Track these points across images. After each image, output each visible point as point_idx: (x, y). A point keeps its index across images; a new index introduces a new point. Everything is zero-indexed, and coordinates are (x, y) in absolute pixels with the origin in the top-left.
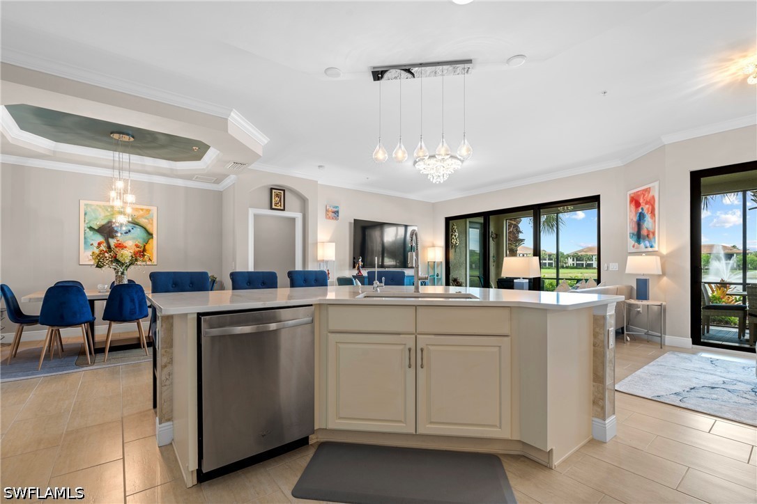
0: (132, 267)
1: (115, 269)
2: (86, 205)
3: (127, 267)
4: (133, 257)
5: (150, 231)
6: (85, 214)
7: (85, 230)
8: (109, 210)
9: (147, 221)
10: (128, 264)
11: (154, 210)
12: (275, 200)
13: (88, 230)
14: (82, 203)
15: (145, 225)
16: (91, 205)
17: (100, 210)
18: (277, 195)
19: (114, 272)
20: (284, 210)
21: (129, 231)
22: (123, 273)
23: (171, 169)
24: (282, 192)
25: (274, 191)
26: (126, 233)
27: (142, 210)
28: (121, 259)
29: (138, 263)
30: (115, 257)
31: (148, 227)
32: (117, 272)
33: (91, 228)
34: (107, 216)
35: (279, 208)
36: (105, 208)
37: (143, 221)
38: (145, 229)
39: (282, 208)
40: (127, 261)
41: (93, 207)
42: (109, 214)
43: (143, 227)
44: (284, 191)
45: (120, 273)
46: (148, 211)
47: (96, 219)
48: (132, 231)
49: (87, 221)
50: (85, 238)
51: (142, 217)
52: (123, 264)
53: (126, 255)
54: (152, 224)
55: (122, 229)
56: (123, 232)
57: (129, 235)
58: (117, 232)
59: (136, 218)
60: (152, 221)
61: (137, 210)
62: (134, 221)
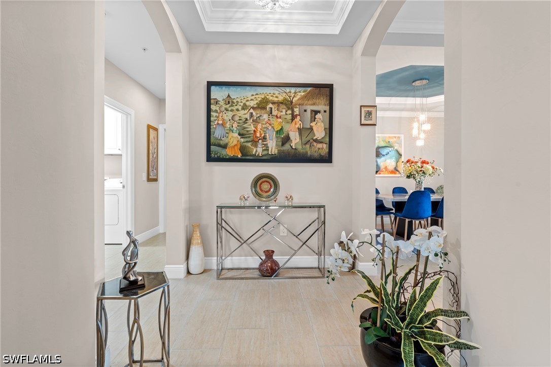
5: (400, 152)
9: (398, 145)
11: (402, 136)
15: (397, 148)
21: (388, 153)
26: (386, 154)
27: (395, 137)
38: (397, 151)
42: (377, 142)
46: (399, 137)
48: (390, 153)
51: (396, 142)
54: (401, 147)
55: (384, 152)
56: (384, 154)
57: (388, 156)
58: (381, 154)
59: (392, 144)
60: (402, 145)
61: (392, 138)
62: (391, 146)
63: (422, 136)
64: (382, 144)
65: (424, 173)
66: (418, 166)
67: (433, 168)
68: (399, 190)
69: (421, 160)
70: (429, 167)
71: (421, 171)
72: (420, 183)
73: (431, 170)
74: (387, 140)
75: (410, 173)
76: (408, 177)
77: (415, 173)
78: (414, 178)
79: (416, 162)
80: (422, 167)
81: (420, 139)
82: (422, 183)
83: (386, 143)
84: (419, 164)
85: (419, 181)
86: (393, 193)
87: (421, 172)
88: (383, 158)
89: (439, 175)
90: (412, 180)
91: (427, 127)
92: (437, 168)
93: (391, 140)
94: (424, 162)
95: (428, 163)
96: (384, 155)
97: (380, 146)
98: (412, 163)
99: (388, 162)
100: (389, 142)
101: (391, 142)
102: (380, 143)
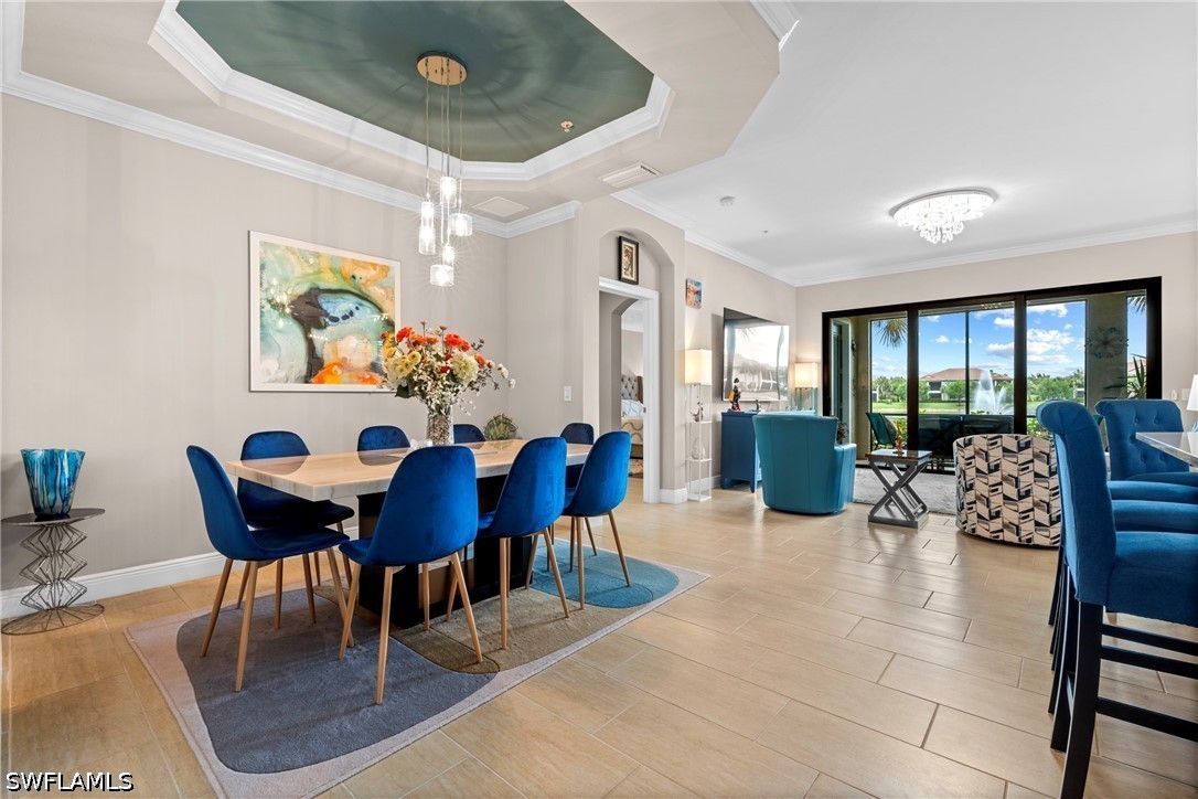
2: (264, 244)
6: (262, 267)
7: (262, 307)
8: (311, 261)
9: (382, 291)
11: (396, 267)
12: (624, 262)
13: (268, 306)
14: (255, 238)
15: (379, 302)
16: (274, 246)
17: (292, 258)
18: (627, 254)
20: (636, 283)
21: (351, 314)
24: (634, 246)
25: (623, 244)
26: (345, 317)
27: (374, 266)
31: (386, 307)
33: (274, 304)
34: (309, 274)
35: (630, 277)
36: (302, 256)
37: (376, 292)
38: (379, 310)
41: (278, 252)
42: (311, 271)
43: (376, 306)
46: (385, 269)
47: (285, 280)
48: (356, 313)
49: (265, 286)
50: (262, 326)
51: (374, 281)
54: (392, 300)
55: (337, 307)
56: (339, 315)
57: (350, 323)
58: (327, 315)
59: (364, 284)
60: (393, 293)
61: (364, 265)
62: (360, 290)
63: (449, 254)
64: (329, 282)
65: (453, 377)
66: (437, 356)
67: (481, 362)
68: (377, 439)
69: (446, 333)
70: (469, 358)
71: (444, 370)
72: (440, 412)
73: (474, 372)
74: (348, 269)
75: (409, 378)
76: (403, 392)
77: (425, 377)
78: (423, 395)
79: (431, 342)
80: (448, 357)
81: (441, 262)
82: (448, 412)
83: (344, 279)
84: (439, 349)
85: (439, 407)
86: (360, 448)
87: (444, 376)
88: (332, 328)
89: (496, 385)
90: (415, 400)
91: (461, 225)
92: (493, 363)
93: (359, 273)
94: (452, 341)
95: (465, 348)
96: (335, 320)
97: (323, 286)
98: (416, 344)
99: (350, 342)
100: (354, 277)
101: (363, 281)
102: (322, 275)
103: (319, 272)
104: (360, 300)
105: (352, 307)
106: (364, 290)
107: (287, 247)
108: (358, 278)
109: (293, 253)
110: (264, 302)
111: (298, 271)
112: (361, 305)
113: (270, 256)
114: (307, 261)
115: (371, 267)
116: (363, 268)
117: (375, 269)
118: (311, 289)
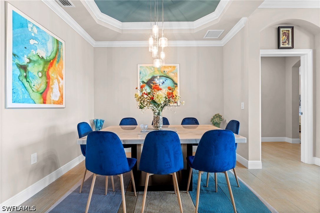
0: (166, 107)
1: (153, 110)
2: (141, 67)
3: (162, 108)
4: (166, 98)
5: (176, 82)
6: (140, 73)
7: (140, 84)
8: (152, 69)
9: (173, 74)
10: (163, 105)
11: (178, 66)
12: (283, 38)
14: (139, 66)
15: (172, 78)
16: (143, 67)
17: (147, 69)
18: (284, 34)
19: (152, 112)
20: (292, 47)
21: (164, 82)
22: (159, 114)
23: (190, 29)
24: (290, 30)
25: (281, 30)
27: (171, 67)
28: (157, 100)
29: (171, 104)
30: (152, 98)
31: (175, 79)
32: (155, 113)
33: (143, 82)
35: (287, 46)
36: (150, 68)
37: (171, 75)
38: (173, 80)
39: (290, 46)
40: (162, 102)
42: (152, 72)
43: (171, 79)
44: (292, 28)
45: (156, 114)
46: (174, 67)
47: (146, 75)
48: (165, 82)
49: (141, 78)
51: (171, 72)
52: (159, 105)
53: (161, 96)
54: (177, 76)
57: (163, 85)
59: (167, 73)
60: (177, 74)
61: (168, 67)
62: (166, 75)
64: (157, 74)
74: (163, 70)
83: (161, 72)
93: (166, 70)
97: (155, 75)
100: (164, 71)
101: (167, 72)
102: (155, 73)
103: (155, 72)
104: (166, 78)
105: (164, 80)
106: (167, 75)
107: (146, 67)
108: (165, 71)
109: (148, 68)
110: (141, 82)
111: (149, 72)
112: (166, 79)
113: (142, 70)
114: (151, 69)
115: (170, 68)
116: (167, 68)
117: (171, 68)
118: (152, 77)
